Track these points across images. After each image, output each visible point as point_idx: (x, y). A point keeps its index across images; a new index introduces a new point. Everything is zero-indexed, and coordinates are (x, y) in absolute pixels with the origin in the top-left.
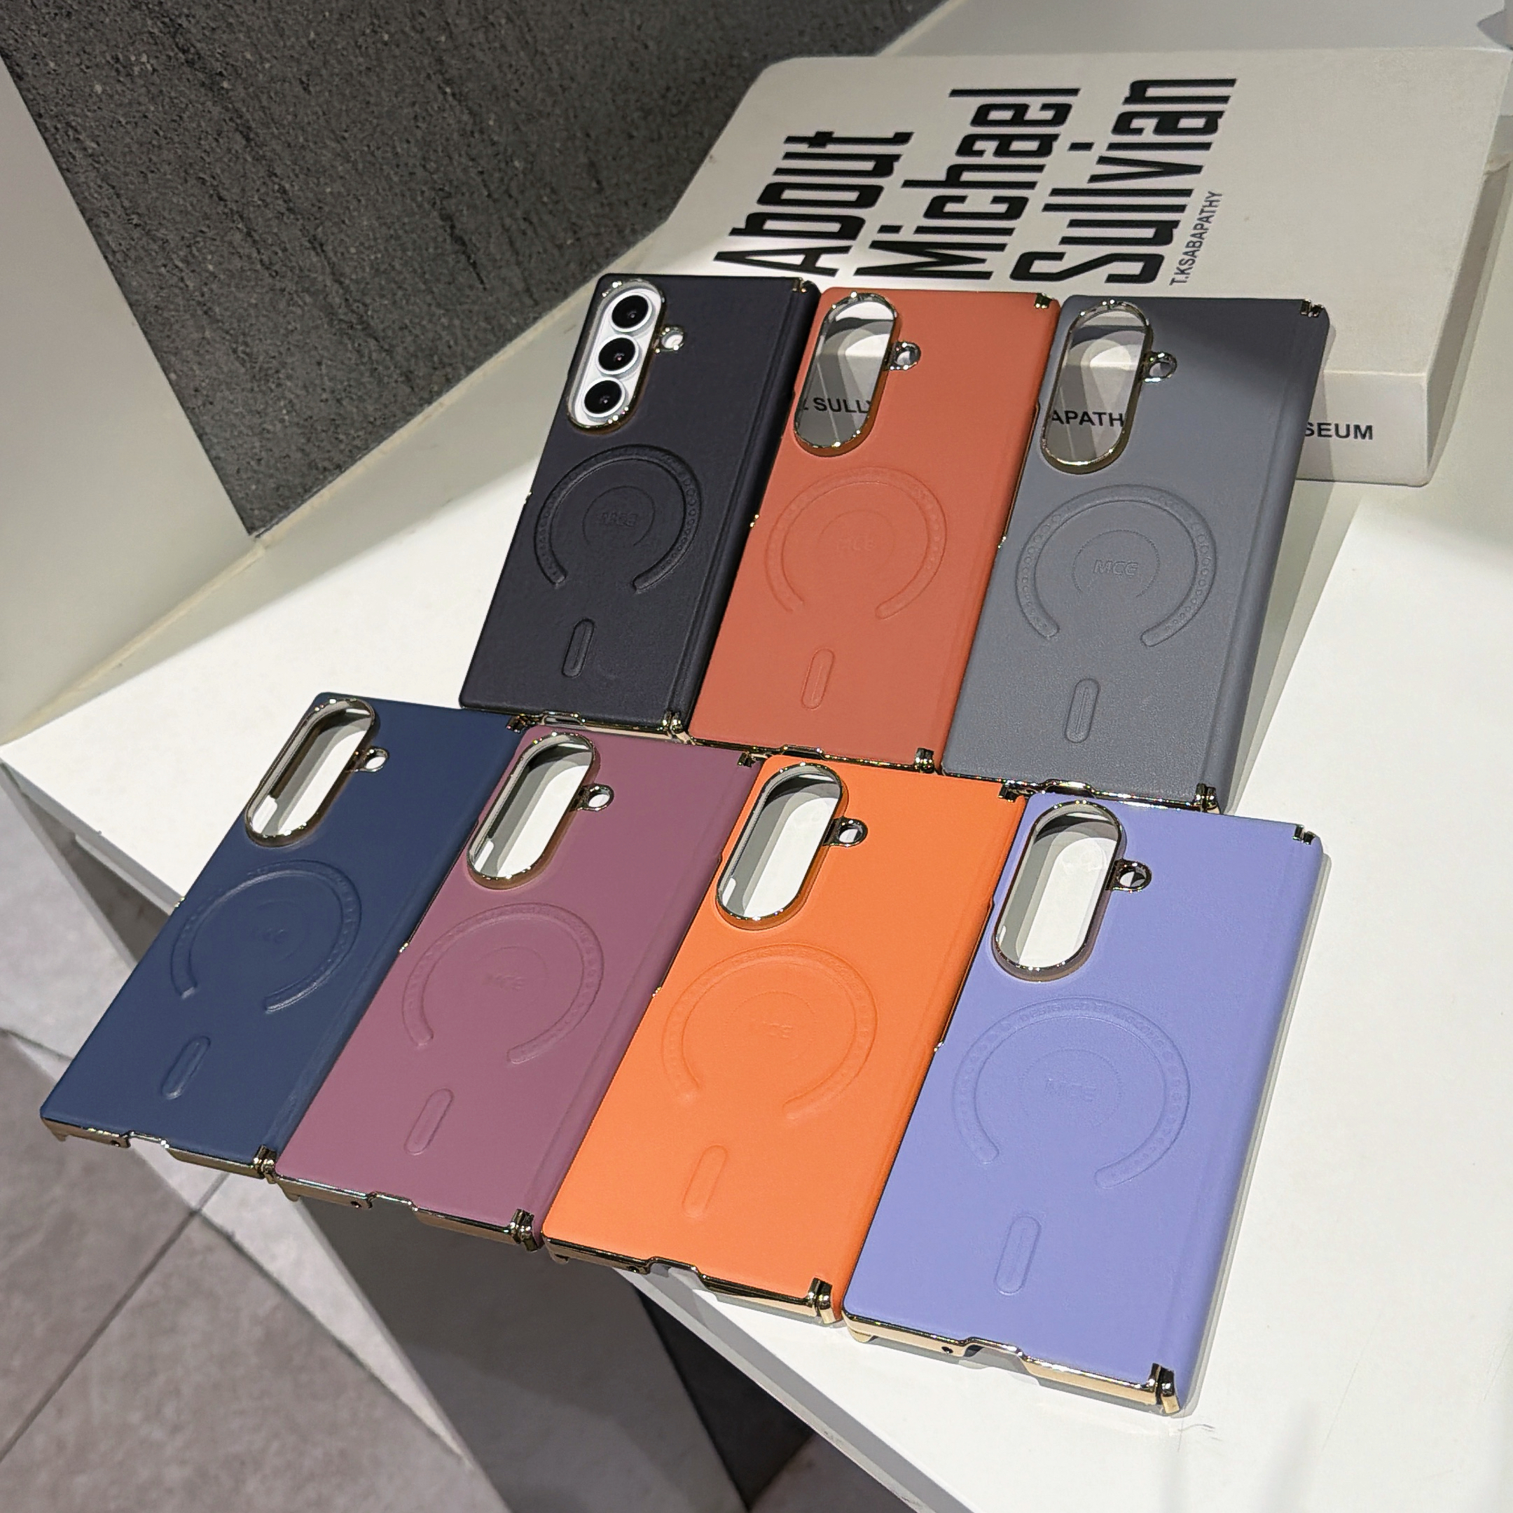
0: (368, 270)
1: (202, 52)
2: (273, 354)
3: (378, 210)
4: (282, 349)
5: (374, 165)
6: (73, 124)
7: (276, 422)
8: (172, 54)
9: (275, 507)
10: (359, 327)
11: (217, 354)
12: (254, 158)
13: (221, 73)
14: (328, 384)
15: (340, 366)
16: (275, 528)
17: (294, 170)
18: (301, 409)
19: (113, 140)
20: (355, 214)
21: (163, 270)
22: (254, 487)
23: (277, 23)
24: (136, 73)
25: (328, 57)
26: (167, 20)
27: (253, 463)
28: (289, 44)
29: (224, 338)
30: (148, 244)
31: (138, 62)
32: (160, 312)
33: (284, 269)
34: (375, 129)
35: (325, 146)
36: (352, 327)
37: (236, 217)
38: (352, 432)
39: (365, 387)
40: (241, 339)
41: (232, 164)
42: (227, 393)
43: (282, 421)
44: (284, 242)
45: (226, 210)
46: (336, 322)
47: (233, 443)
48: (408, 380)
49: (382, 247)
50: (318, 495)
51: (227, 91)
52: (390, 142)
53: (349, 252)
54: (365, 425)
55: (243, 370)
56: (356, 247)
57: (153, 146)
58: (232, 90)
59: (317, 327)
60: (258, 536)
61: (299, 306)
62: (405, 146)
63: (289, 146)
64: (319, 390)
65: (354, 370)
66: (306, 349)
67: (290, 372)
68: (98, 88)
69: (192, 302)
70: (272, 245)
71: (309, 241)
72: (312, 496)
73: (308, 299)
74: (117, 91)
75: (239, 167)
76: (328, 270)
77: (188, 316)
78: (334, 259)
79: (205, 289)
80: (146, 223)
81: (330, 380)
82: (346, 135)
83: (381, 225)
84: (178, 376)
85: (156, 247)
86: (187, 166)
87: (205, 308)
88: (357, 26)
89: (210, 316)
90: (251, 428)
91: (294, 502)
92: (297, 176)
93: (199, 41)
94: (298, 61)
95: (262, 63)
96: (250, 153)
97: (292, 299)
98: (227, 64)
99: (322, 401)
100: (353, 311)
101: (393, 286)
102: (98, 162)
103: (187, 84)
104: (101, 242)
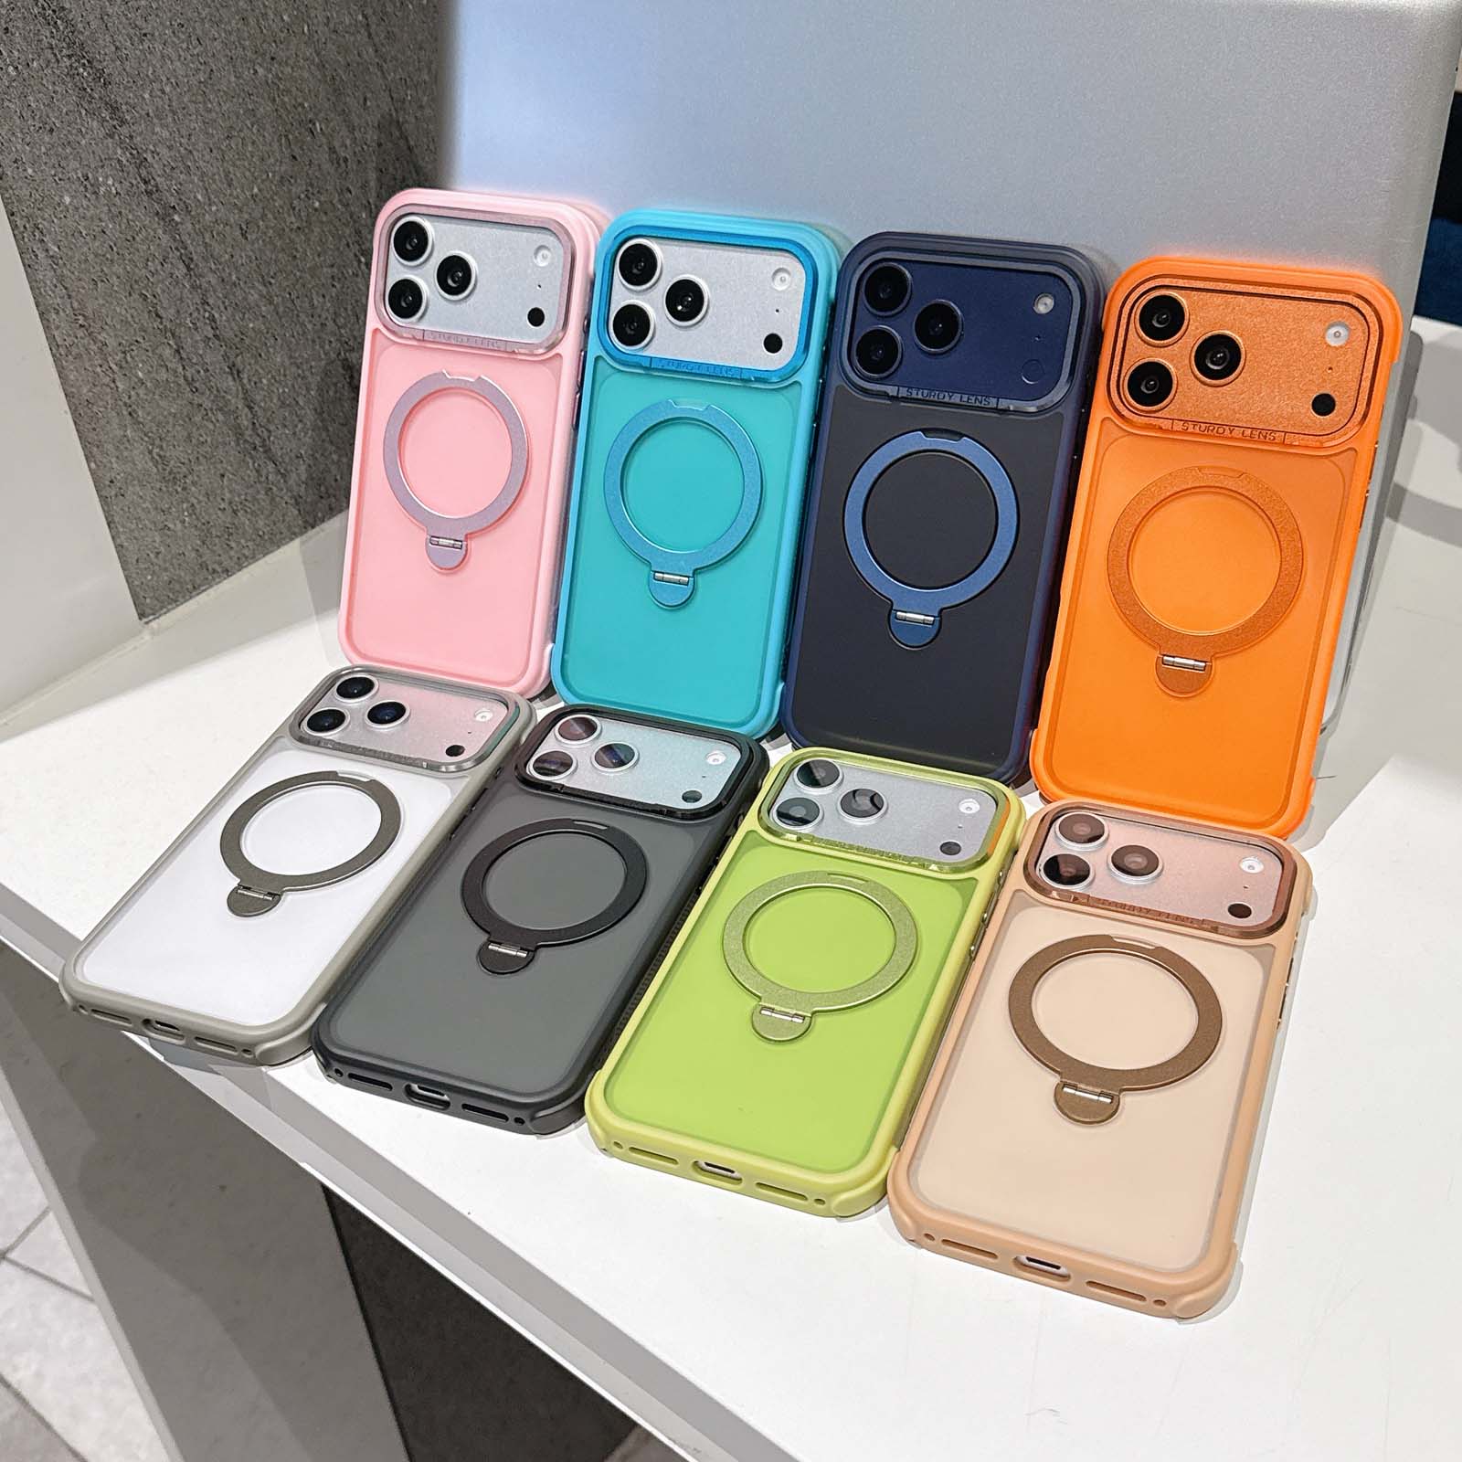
0: (275, 401)
1: (160, 186)
2: (183, 460)
3: (290, 349)
4: (191, 457)
5: (293, 310)
6: (40, 226)
7: (178, 522)
8: (134, 182)
9: (166, 598)
10: (261, 449)
11: (135, 452)
12: (192, 287)
13: (174, 207)
14: (228, 496)
15: (239, 481)
16: (162, 618)
17: (224, 303)
18: (201, 514)
19: (73, 246)
20: (271, 350)
21: (99, 369)
22: (149, 577)
23: (227, 174)
24: (102, 192)
25: (266, 212)
26: (135, 152)
27: (152, 556)
28: (235, 193)
29: (142, 439)
30: (89, 344)
31: (105, 184)
32: (90, 406)
33: (204, 386)
34: (297, 281)
35: (253, 287)
36: (255, 448)
37: (169, 334)
38: (243, 541)
39: (259, 503)
40: (158, 442)
41: (172, 288)
42: (138, 489)
43: (184, 522)
44: (207, 364)
45: (161, 327)
46: (241, 442)
47: (136, 534)
48: (297, 503)
49: (290, 383)
50: (204, 594)
51: (177, 224)
52: (309, 294)
53: (262, 382)
54: (254, 537)
55: (155, 470)
56: (269, 380)
57: (107, 259)
58: (182, 224)
59: (225, 444)
60: (147, 623)
61: (212, 422)
62: (321, 299)
63: (223, 280)
64: (219, 500)
65: (252, 486)
66: (213, 460)
67: (196, 478)
68: (67, 200)
69: (121, 403)
70: (196, 364)
71: (228, 367)
72: (198, 594)
73: (221, 417)
74: (82, 206)
75: (177, 291)
76: (241, 395)
77: (115, 414)
78: (248, 387)
79: (133, 393)
80: (90, 326)
81: (230, 492)
82: (273, 281)
83: (291, 364)
84: (98, 466)
85: (95, 348)
86: (133, 282)
87: (130, 409)
88: (294, 190)
89: (133, 417)
90: (155, 523)
91: (183, 597)
92: (226, 308)
93: (159, 176)
94: (241, 211)
95: (210, 205)
96: (188, 282)
97: (207, 414)
98: (181, 200)
99: (220, 509)
100: (258, 435)
101: (294, 417)
102: (57, 265)
103: (143, 211)
104: (49, 336)
